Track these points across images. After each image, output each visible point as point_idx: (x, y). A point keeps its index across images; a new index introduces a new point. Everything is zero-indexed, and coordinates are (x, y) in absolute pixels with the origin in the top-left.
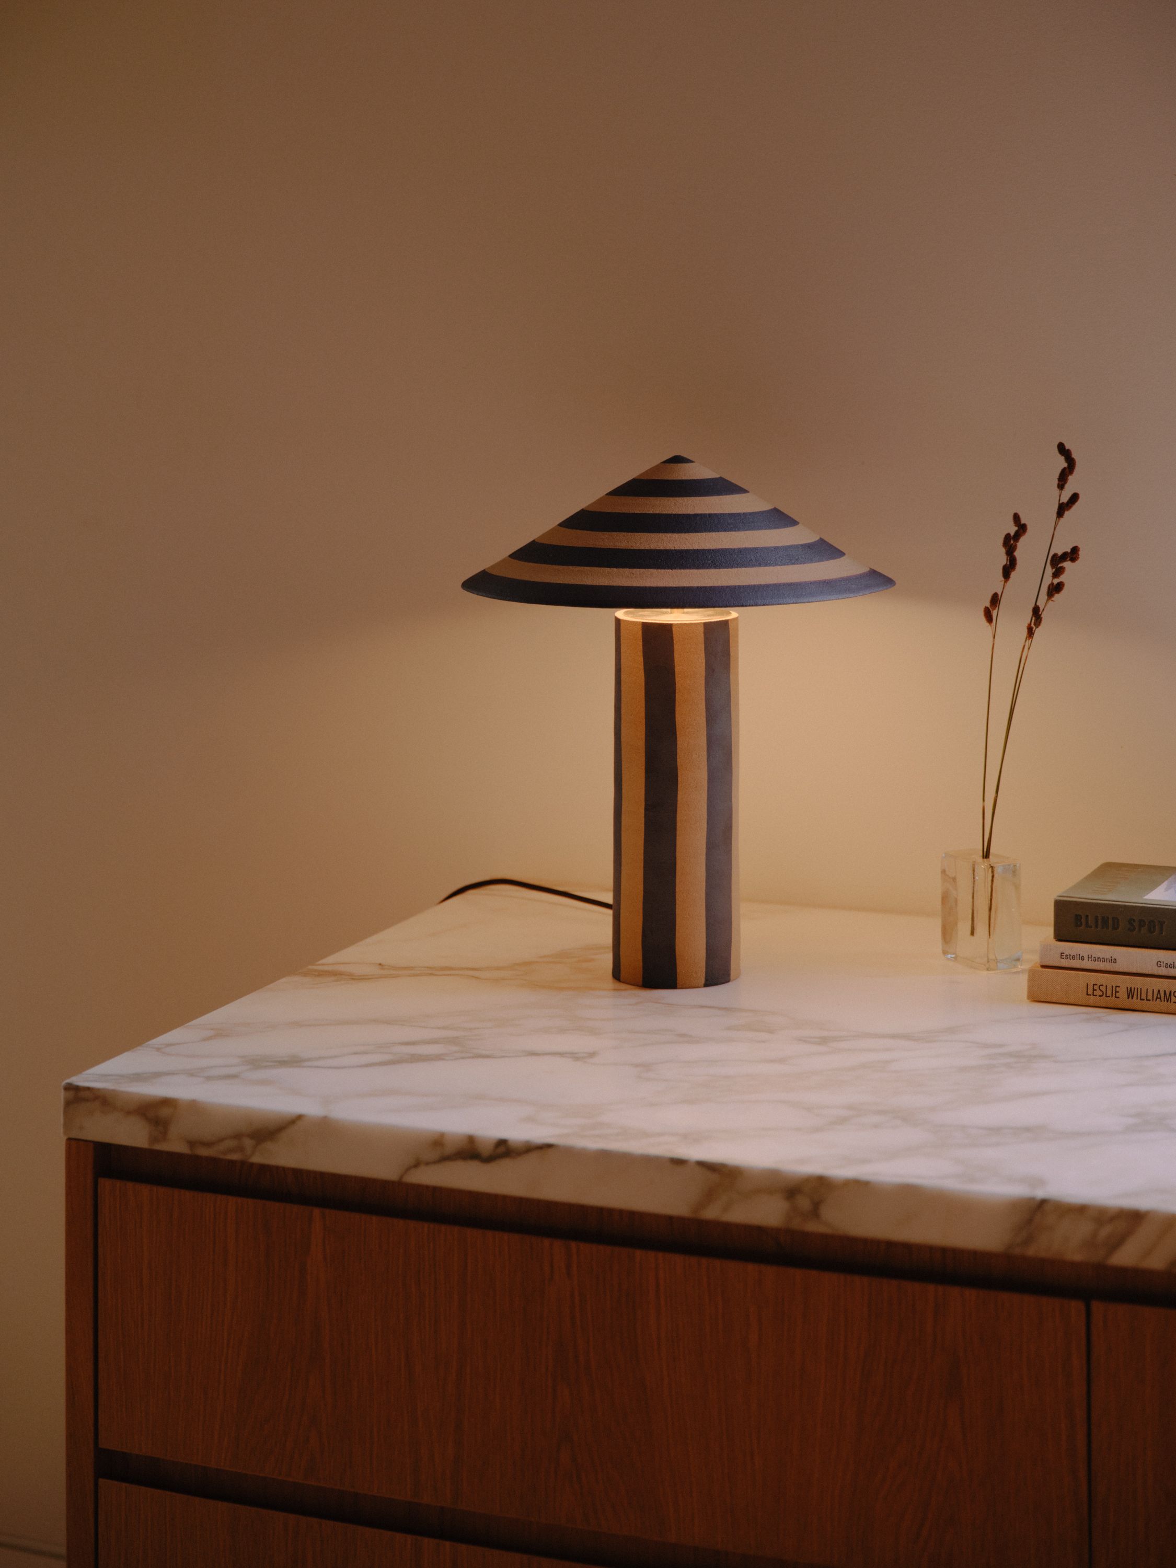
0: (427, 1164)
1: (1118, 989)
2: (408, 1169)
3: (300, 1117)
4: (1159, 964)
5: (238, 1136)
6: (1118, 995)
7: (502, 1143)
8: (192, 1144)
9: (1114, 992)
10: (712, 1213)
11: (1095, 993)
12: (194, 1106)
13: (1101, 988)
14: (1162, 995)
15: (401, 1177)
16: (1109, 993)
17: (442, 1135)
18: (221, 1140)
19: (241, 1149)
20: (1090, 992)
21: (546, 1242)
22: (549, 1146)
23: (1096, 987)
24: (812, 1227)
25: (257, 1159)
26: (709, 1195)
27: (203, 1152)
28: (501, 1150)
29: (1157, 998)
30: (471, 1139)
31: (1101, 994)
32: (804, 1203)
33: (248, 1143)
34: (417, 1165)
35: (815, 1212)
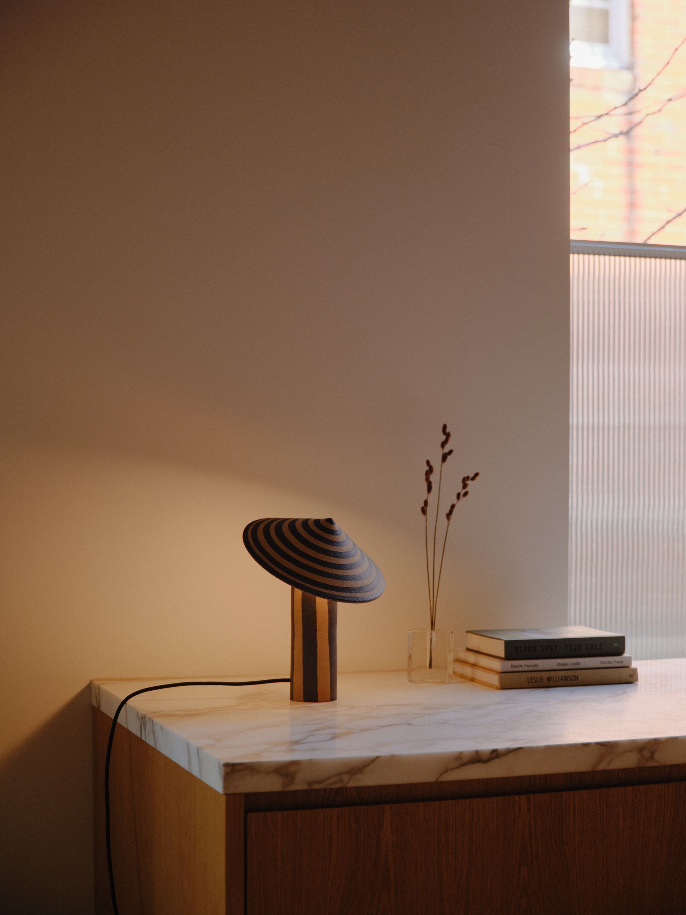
0: (452, 769)
1: (543, 678)
2: (441, 774)
3: (378, 758)
4: (558, 664)
5: (339, 774)
6: (543, 680)
7: (495, 751)
8: (310, 783)
9: (541, 680)
10: (602, 766)
11: (532, 681)
12: (311, 763)
13: (535, 679)
14: (563, 678)
15: (437, 779)
16: (538, 680)
17: (461, 753)
18: (328, 778)
19: (341, 781)
20: (530, 681)
21: (517, 797)
22: (520, 749)
23: (532, 679)
24: (651, 764)
25: (351, 784)
26: (602, 758)
27: (317, 786)
28: (494, 754)
29: (561, 680)
30: (477, 752)
31: (535, 681)
32: (647, 753)
33: (345, 777)
34: (446, 771)
35: (652, 757)
